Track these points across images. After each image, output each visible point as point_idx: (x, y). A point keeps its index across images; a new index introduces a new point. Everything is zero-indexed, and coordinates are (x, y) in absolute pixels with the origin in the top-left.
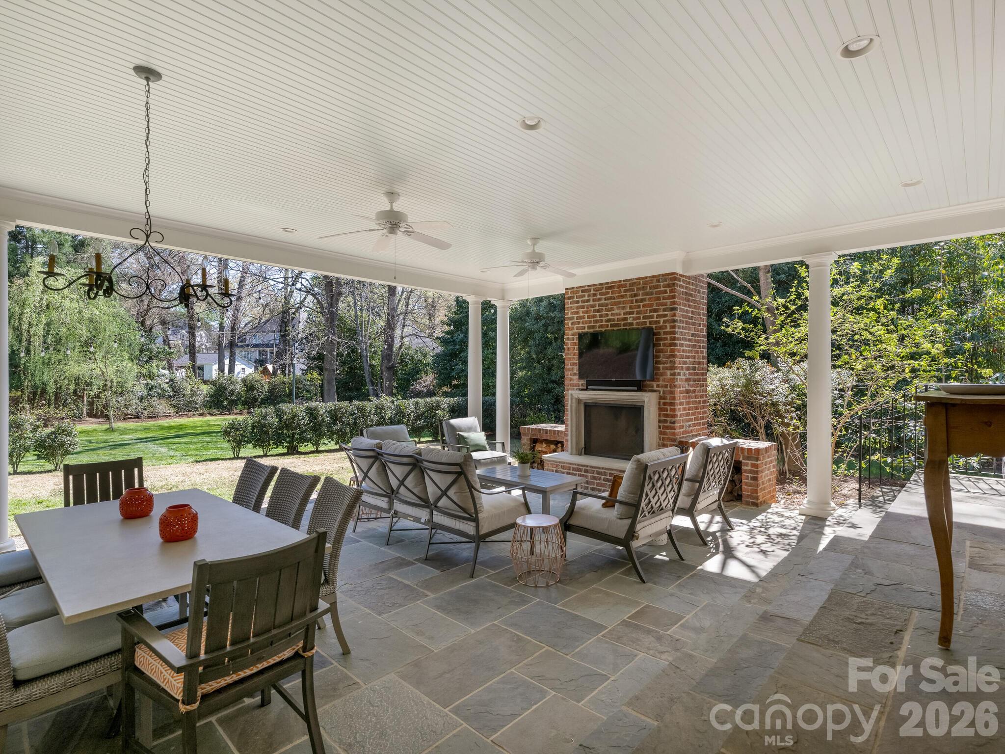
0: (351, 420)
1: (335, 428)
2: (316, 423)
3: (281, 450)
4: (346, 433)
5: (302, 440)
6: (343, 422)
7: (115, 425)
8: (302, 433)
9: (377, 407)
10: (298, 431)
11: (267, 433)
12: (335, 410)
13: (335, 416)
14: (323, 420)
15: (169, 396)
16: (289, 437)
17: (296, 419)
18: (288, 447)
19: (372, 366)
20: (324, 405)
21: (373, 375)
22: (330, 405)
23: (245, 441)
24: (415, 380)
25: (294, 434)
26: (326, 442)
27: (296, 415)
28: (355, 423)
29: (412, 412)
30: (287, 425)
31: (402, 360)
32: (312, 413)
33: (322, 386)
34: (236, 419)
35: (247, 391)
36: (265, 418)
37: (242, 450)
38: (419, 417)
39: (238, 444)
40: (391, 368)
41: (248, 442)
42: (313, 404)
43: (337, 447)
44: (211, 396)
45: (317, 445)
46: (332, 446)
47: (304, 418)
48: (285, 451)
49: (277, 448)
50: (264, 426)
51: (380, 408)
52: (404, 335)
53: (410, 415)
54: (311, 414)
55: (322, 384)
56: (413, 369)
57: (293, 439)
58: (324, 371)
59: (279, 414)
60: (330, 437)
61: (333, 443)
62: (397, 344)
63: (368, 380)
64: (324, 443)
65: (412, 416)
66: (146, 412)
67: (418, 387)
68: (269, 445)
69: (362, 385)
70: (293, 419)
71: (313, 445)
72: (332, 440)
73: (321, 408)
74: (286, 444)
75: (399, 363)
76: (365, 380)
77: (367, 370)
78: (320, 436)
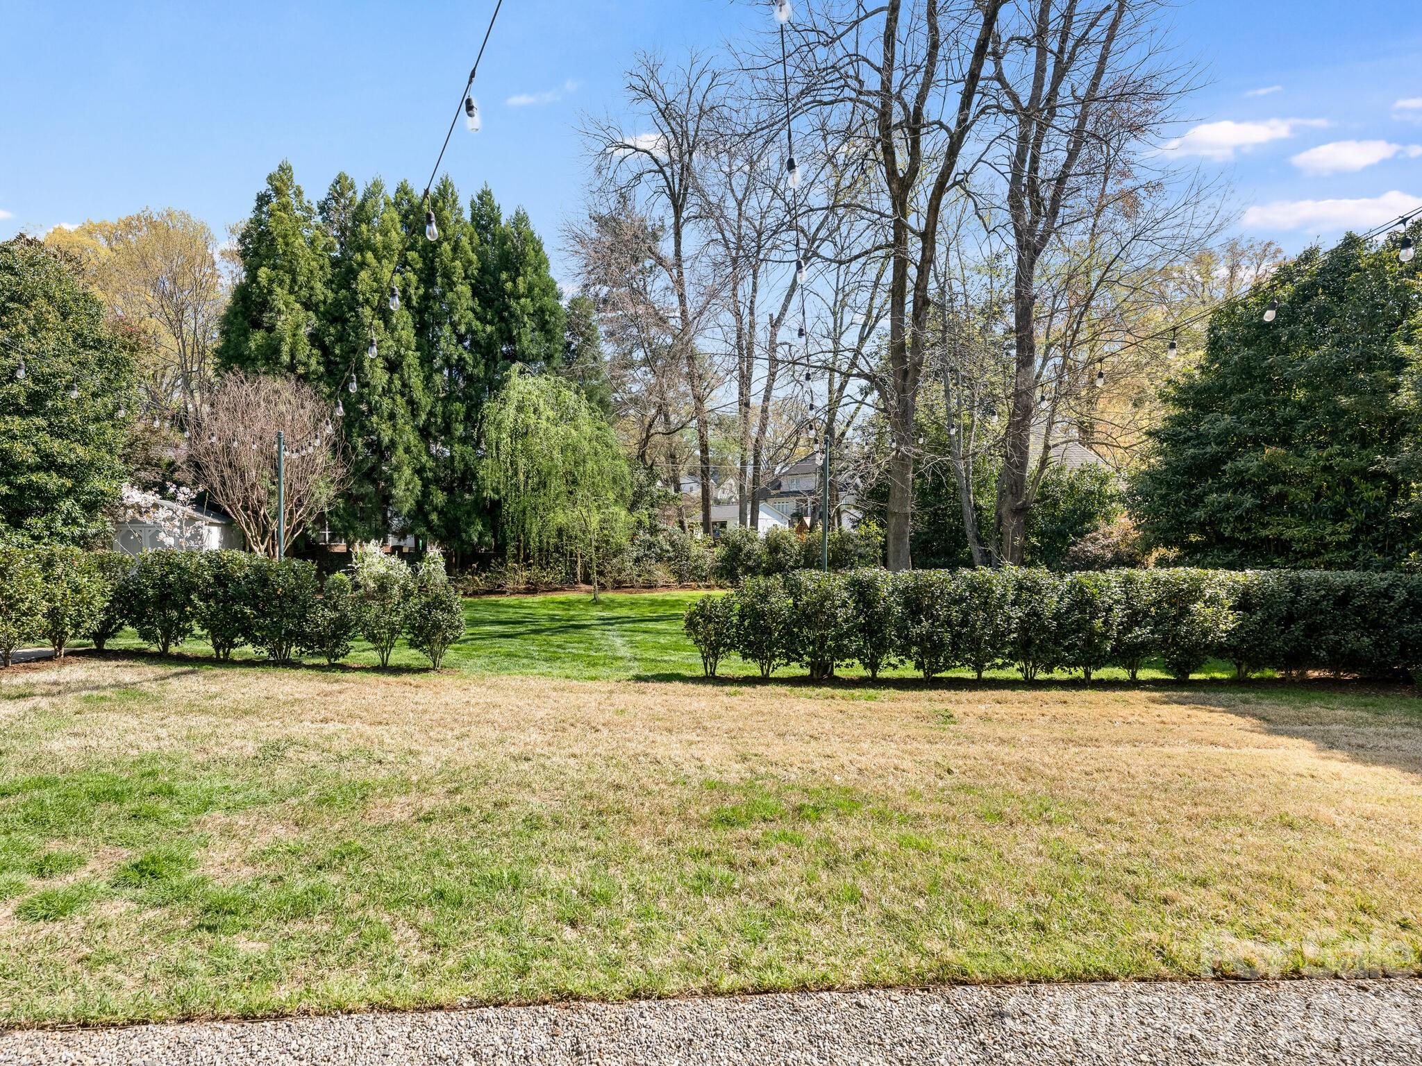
0: (955, 615)
1: (916, 630)
2: (871, 617)
3: (796, 670)
4: (942, 644)
5: (841, 653)
6: (935, 618)
7: (602, 596)
8: (840, 637)
9: (1020, 587)
10: (832, 632)
11: (767, 631)
12: (917, 589)
13: (915, 603)
14: (888, 610)
15: (670, 559)
16: (813, 643)
17: (828, 604)
18: (811, 665)
19: (977, 508)
20: (891, 576)
21: (980, 528)
22: (906, 576)
23: (725, 645)
24: (1081, 535)
25: (823, 638)
26: (894, 660)
27: (827, 596)
28: (964, 623)
29: (1117, 602)
30: (808, 617)
31: (1042, 494)
32: (863, 592)
33: (884, 547)
34: (708, 597)
35: (770, 553)
36: (764, 598)
37: (720, 663)
38: (1135, 618)
39: (713, 651)
40: (1022, 511)
41: (732, 646)
42: (866, 573)
43: (920, 674)
44: (723, 560)
45: (874, 666)
46: (909, 671)
47: (844, 604)
48: (807, 672)
49: (787, 664)
50: (761, 615)
51: (1028, 589)
52: (1051, 443)
53: (1110, 609)
54: (860, 594)
55: (886, 542)
56: (1075, 511)
57: (821, 647)
58: (889, 517)
59: (794, 590)
60: (904, 651)
61: (910, 664)
62: (1033, 463)
63: (970, 535)
64: (889, 664)
65: (1118, 614)
66: (640, 580)
67: (1090, 547)
68: (773, 657)
69: (958, 545)
70: (822, 605)
71: (866, 666)
72: (910, 658)
73: (884, 581)
74: (806, 658)
75: (1037, 501)
76: (965, 536)
77: (969, 517)
78: (881, 647)
